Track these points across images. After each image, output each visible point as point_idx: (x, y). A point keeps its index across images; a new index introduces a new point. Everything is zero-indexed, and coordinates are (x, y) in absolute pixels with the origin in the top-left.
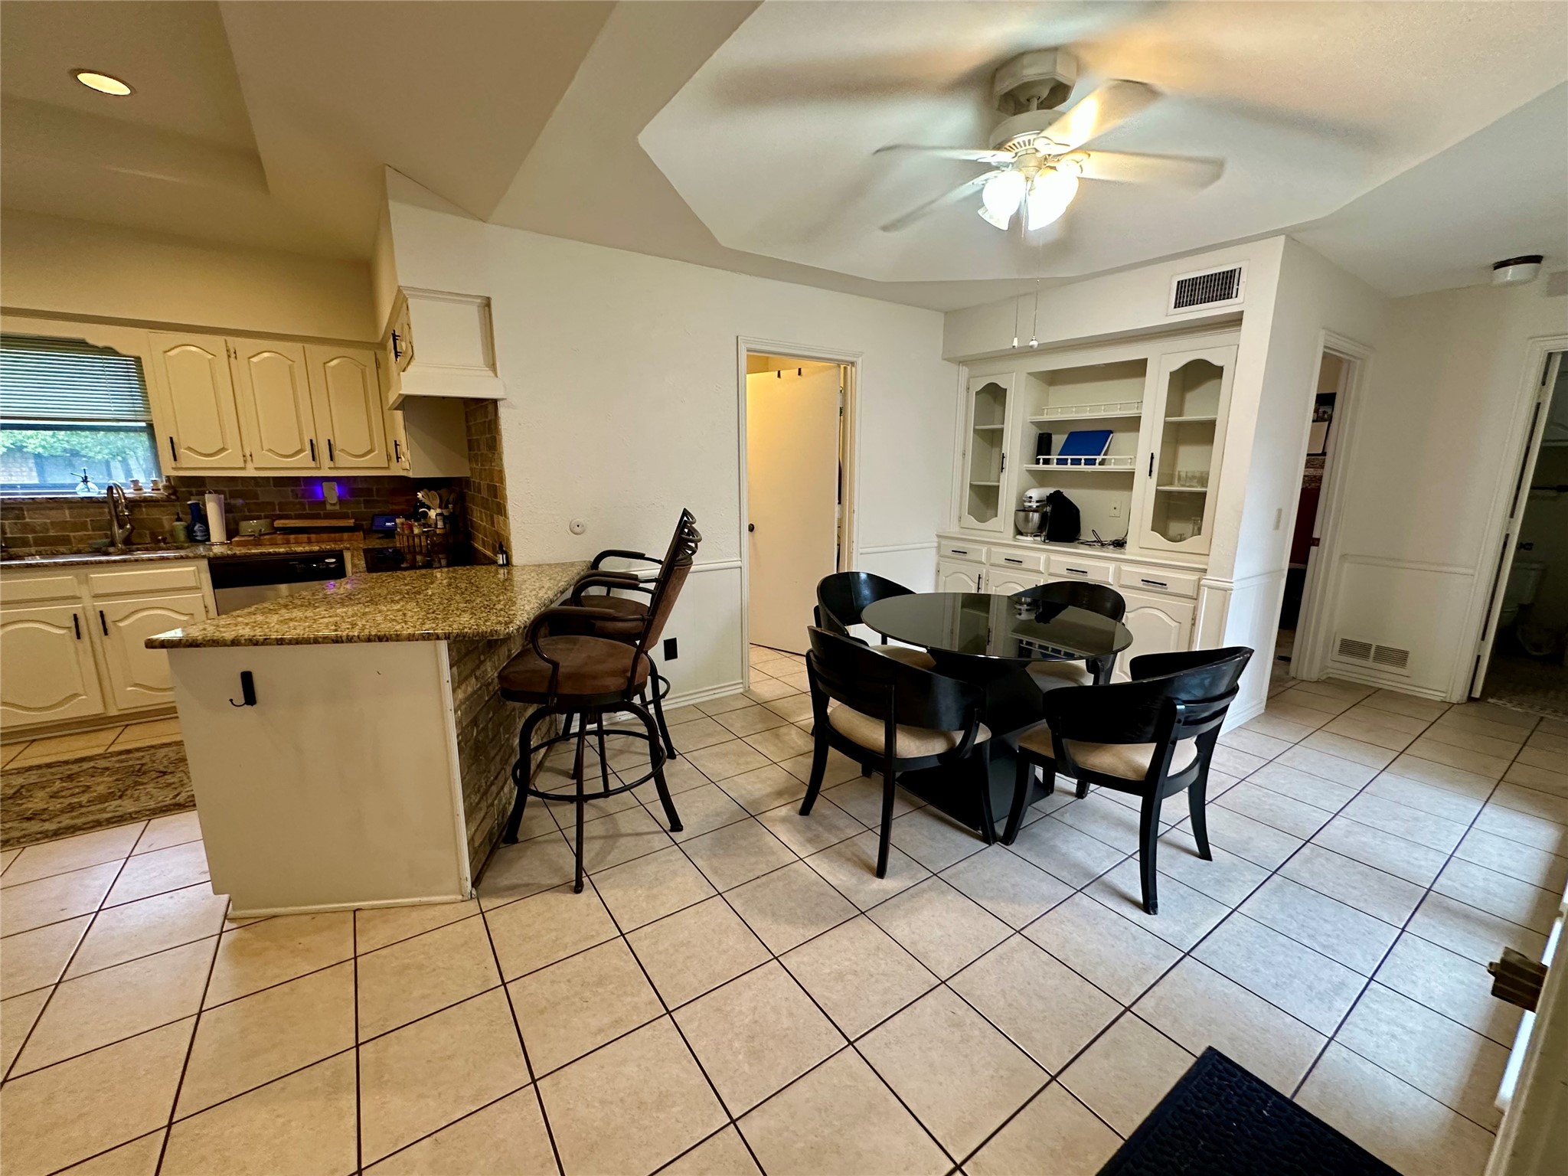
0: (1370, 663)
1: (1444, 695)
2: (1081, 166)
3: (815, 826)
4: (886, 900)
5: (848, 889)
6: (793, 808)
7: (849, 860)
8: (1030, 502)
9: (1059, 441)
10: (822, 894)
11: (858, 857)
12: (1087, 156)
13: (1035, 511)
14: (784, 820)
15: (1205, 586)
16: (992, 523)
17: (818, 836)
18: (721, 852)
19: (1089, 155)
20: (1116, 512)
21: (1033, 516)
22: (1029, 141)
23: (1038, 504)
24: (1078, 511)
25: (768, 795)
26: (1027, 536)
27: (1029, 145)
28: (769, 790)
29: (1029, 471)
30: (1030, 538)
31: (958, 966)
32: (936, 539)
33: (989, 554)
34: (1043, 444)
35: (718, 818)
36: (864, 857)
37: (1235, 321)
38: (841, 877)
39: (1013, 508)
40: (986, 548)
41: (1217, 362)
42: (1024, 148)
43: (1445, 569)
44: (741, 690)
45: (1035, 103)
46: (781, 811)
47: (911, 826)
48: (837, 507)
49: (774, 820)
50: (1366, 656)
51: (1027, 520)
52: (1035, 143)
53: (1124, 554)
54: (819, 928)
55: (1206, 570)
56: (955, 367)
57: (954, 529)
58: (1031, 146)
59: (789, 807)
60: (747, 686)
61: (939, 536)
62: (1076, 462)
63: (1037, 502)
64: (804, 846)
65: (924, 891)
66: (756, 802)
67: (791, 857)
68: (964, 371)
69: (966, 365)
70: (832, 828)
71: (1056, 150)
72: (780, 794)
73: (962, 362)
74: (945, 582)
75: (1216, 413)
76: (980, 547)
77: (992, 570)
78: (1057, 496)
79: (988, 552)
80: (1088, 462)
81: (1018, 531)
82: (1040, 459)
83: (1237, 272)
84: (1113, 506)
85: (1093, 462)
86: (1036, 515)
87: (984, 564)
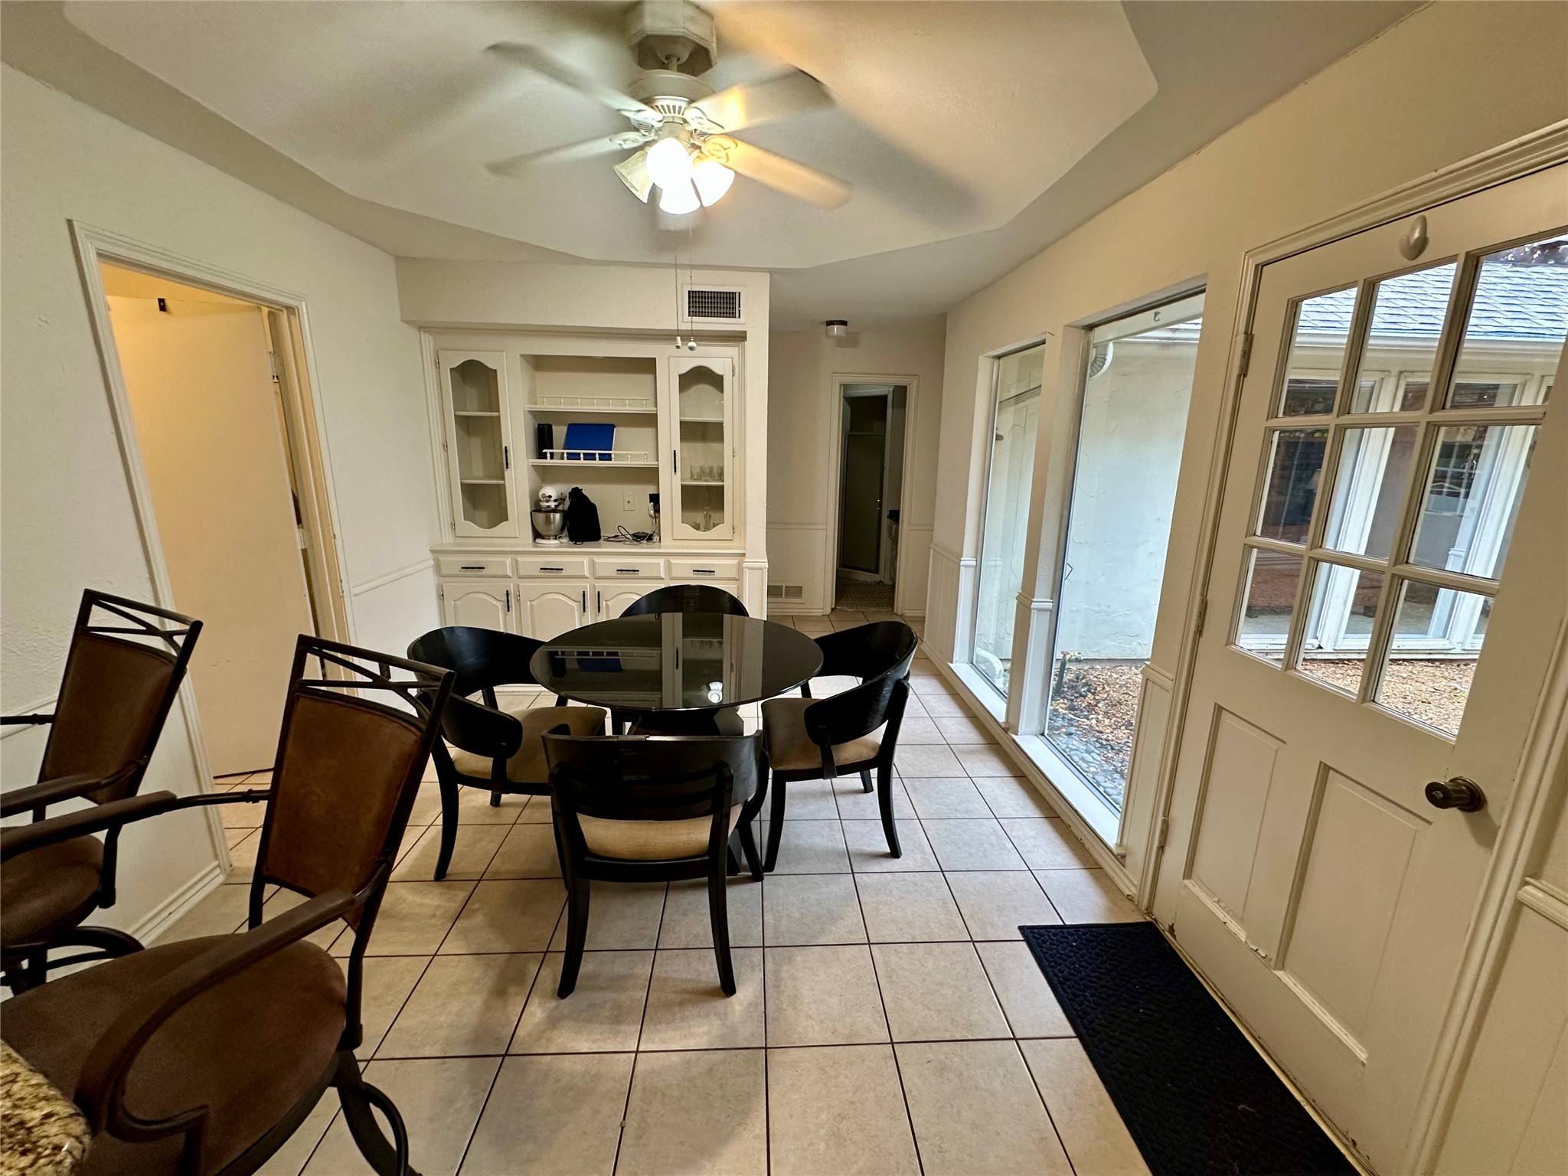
0: (783, 599)
1: (822, 611)
2: (727, 154)
3: (598, 997)
4: (765, 1012)
5: (722, 1036)
6: (542, 996)
7: (681, 1003)
8: (547, 501)
9: (559, 433)
10: (711, 1070)
11: (685, 991)
12: (735, 145)
13: (554, 511)
14: (553, 1022)
15: (746, 568)
16: (502, 528)
17: (618, 1006)
18: (529, 1147)
19: (737, 145)
20: (630, 506)
21: (554, 518)
22: (680, 107)
23: (556, 503)
24: (594, 507)
25: (487, 1007)
26: (550, 539)
27: (679, 113)
28: (477, 1001)
29: (535, 467)
30: (553, 542)
31: (881, 1017)
32: (430, 556)
33: (516, 565)
34: (543, 438)
35: (459, 1105)
36: (690, 986)
37: (740, 337)
38: (701, 1030)
39: (527, 508)
40: (510, 559)
41: (718, 371)
42: (672, 114)
43: (813, 527)
44: (221, 879)
45: (674, 63)
46: (532, 1015)
47: (685, 914)
48: (297, 533)
49: (540, 1035)
50: (780, 595)
51: (548, 521)
52: (685, 113)
53: (660, 548)
54: (756, 1111)
55: (744, 554)
56: (414, 332)
57: (448, 540)
58: (680, 116)
59: (535, 1000)
60: (227, 865)
61: (433, 552)
62: (591, 457)
63: (555, 501)
64: (619, 1032)
65: (777, 972)
66: (481, 1032)
67: (624, 1063)
68: (427, 338)
69: (429, 333)
70: (617, 983)
71: (707, 127)
72: (500, 992)
73: (423, 328)
74: (455, 607)
75: (723, 417)
76: (501, 559)
77: (523, 584)
78: (576, 494)
79: (514, 564)
80: (603, 457)
81: (537, 535)
82: (546, 453)
83: (737, 295)
84: (627, 499)
85: (608, 457)
86: (558, 516)
87: (510, 577)
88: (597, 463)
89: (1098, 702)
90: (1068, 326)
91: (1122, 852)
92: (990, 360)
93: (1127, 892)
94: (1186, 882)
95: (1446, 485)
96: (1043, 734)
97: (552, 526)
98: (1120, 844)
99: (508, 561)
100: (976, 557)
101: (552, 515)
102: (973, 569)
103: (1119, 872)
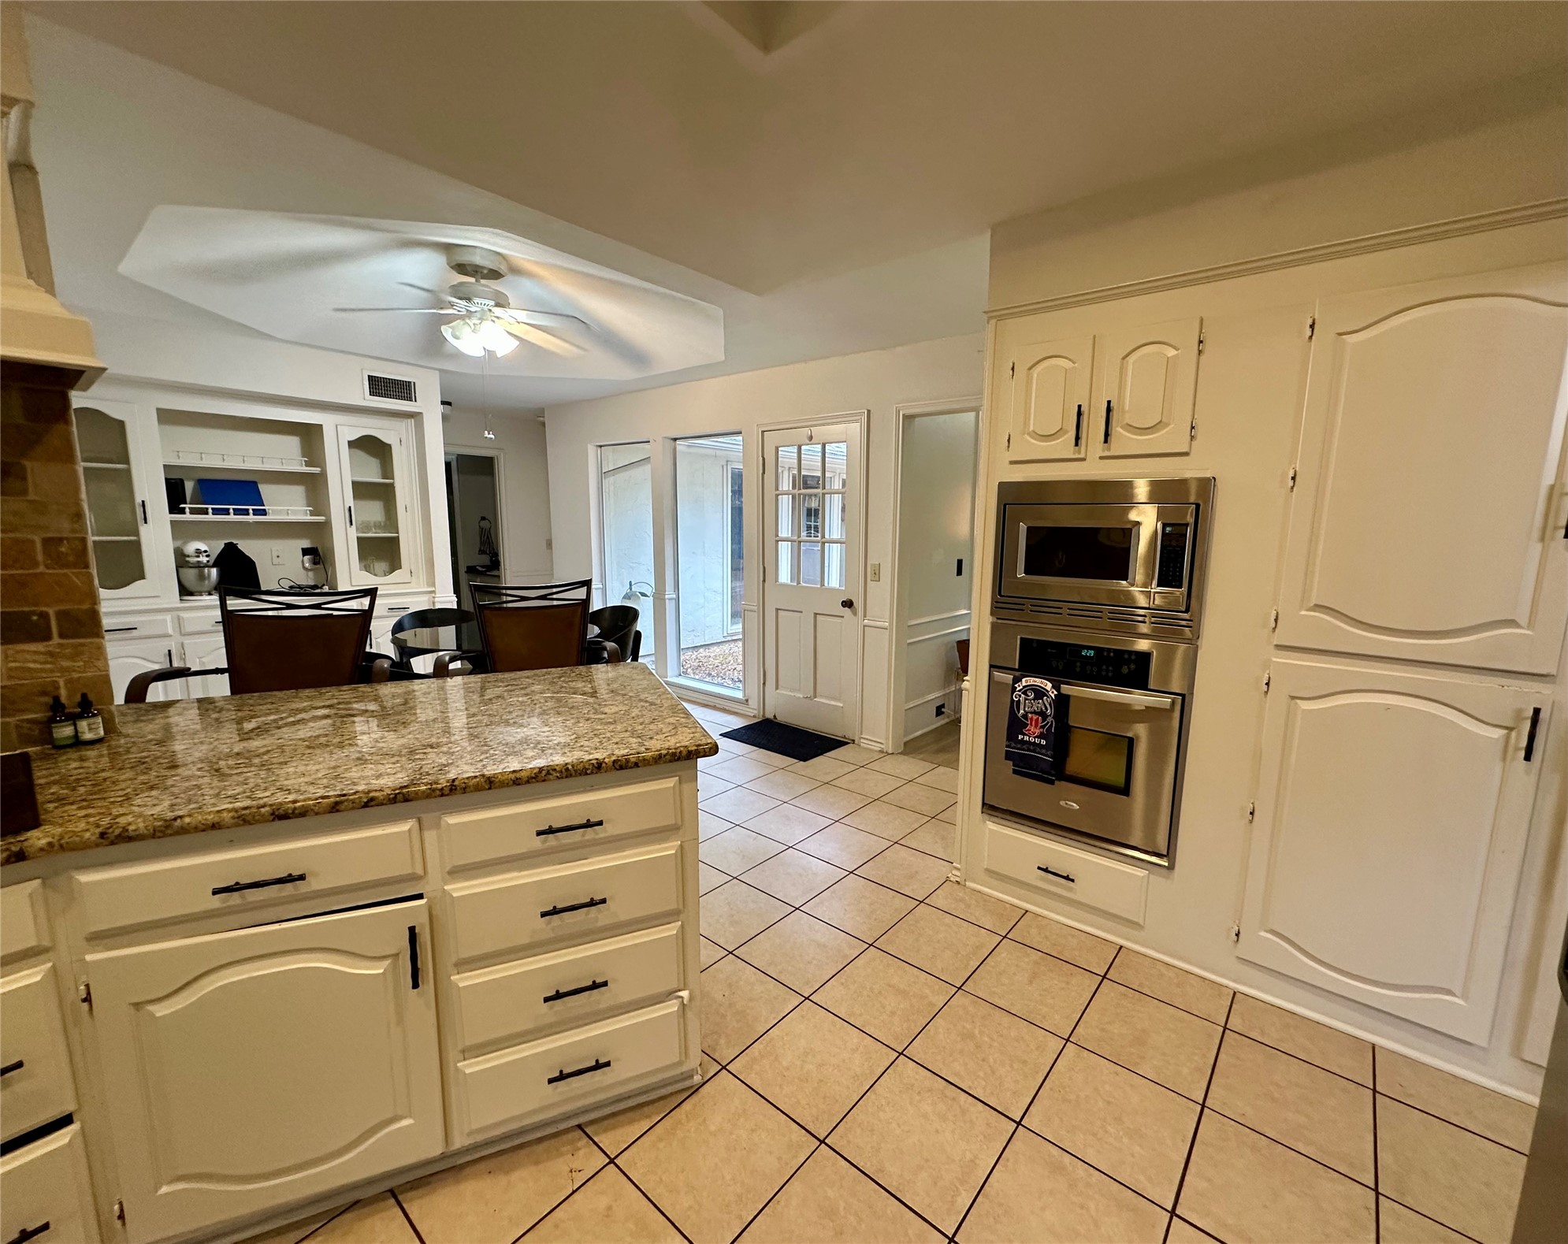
8: (196, 557)
13: (212, 566)
21: (211, 572)
23: (207, 559)
24: (253, 563)
26: (193, 596)
29: (173, 521)
37: (415, 417)
39: (170, 565)
40: (170, 616)
41: (386, 440)
45: (479, 275)
55: (434, 591)
62: (243, 512)
63: (208, 556)
75: (393, 481)
76: (159, 617)
77: (187, 641)
78: (230, 549)
79: (176, 621)
80: (256, 512)
81: (185, 591)
82: (184, 508)
83: (412, 384)
84: (275, 554)
85: (264, 513)
86: (214, 571)
87: (171, 636)
88: (251, 518)
89: (687, 669)
90: (665, 438)
91: (746, 698)
92: (595, 448)
93: (752, 715)
94: (777, 691)
95: (813, 532)
96: (680, 675)
97: (207, 582)
98: (745, 696)
99: (168, 617)
100: (602, 582)
101: (206, 570)
102: (600, 591)
103: (748, 710)
